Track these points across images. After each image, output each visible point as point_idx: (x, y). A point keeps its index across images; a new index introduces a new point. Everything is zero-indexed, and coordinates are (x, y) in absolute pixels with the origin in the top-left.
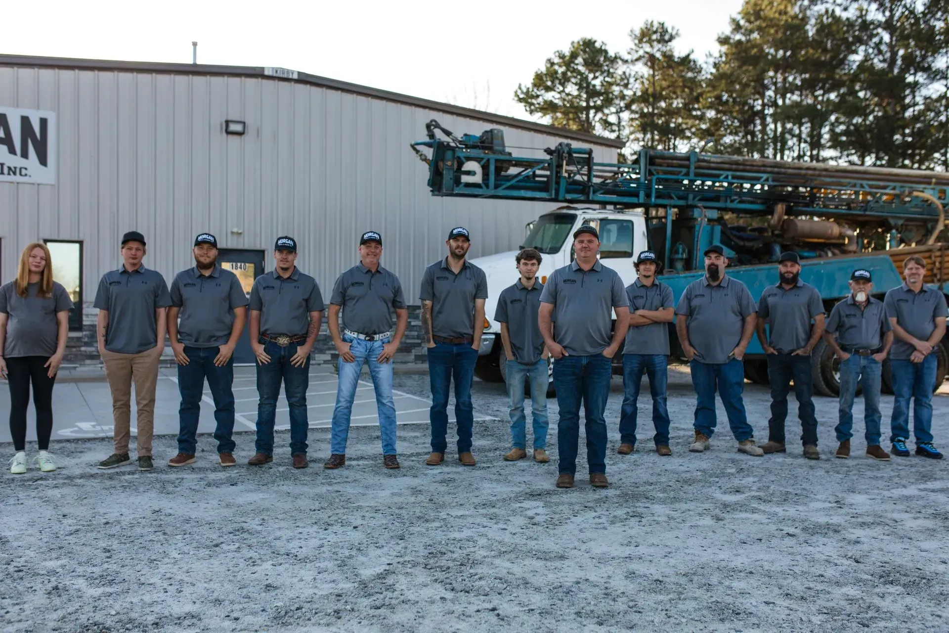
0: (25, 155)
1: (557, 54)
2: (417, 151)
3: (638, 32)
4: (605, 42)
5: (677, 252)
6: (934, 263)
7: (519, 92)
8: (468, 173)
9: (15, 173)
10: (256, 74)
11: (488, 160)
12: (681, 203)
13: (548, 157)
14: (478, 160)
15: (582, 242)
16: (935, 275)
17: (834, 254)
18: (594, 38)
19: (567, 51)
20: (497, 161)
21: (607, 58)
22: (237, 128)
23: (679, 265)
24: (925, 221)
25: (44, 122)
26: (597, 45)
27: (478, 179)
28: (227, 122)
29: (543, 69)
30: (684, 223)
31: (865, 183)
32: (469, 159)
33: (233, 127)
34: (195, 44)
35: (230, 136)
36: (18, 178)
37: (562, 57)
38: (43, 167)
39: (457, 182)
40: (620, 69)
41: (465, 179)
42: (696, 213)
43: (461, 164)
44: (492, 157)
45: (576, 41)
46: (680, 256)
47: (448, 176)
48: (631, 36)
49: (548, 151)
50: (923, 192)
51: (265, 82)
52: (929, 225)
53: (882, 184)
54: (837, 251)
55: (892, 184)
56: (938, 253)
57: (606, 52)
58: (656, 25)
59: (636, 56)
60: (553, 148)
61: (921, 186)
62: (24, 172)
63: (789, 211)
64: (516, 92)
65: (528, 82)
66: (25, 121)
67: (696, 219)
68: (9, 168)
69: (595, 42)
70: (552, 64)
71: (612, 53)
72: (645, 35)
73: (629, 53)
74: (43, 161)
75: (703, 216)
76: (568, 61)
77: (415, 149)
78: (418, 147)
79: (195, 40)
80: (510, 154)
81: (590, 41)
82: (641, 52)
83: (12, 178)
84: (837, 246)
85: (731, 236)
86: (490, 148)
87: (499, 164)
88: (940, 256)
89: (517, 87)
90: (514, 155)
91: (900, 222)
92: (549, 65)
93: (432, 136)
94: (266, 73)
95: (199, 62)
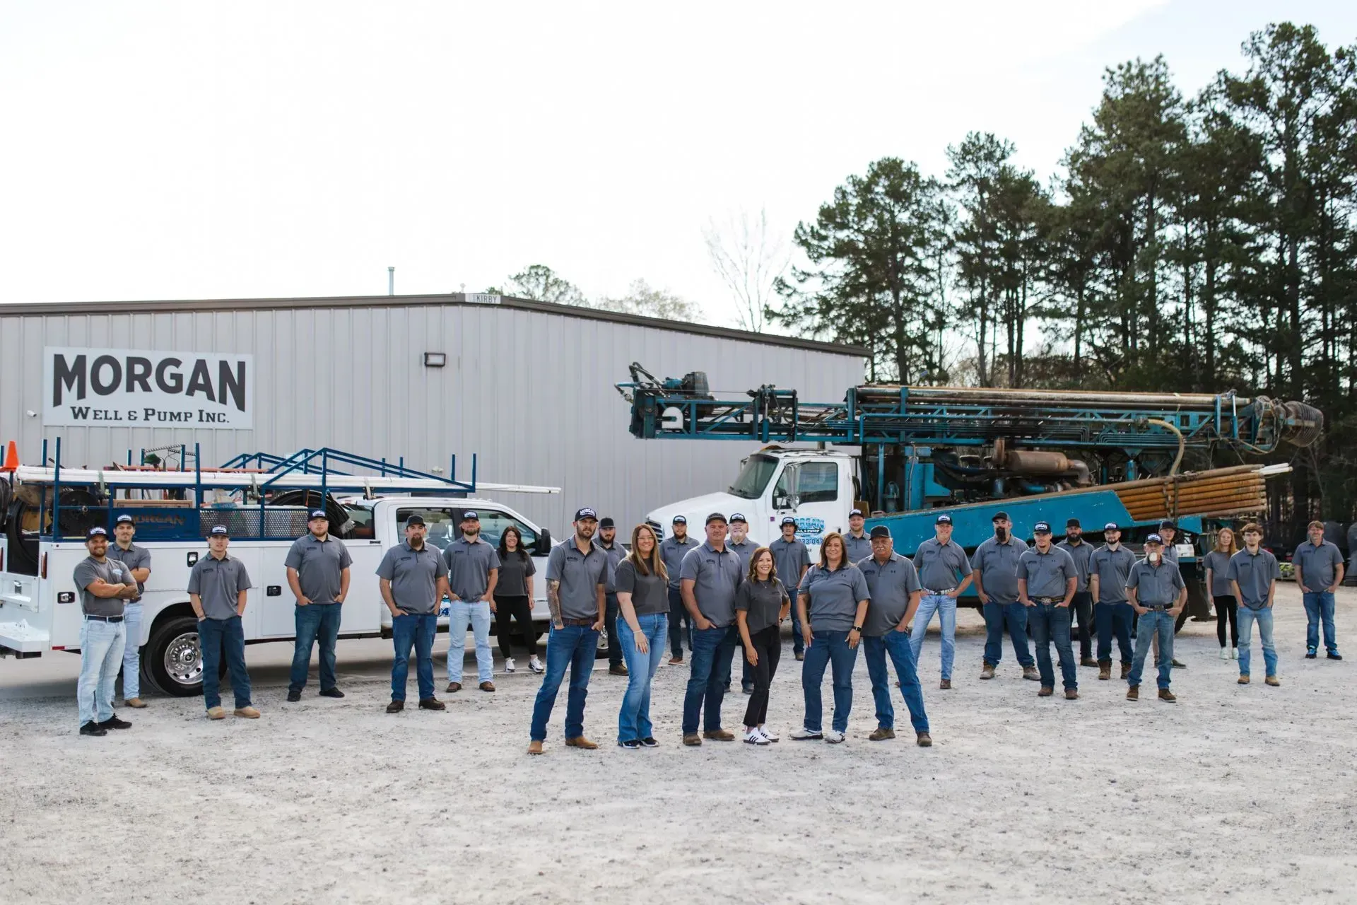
0: (223, 400)
1: (851, 180)
2: (622, 392)
3: (958, 150)
4: (914, 161)
5: (889, 493)
6: (1166, 497)
7: (800, 232)
8: (669, 419)
9: (213, 420)
10: (455, 301)
11: (689, 406)
12: (893, 440)
13: (751, 399)
14: (679, 405)
15: (714, 527)
16: (1168, 510)
17: (1065, 489)
18: (900, 157)
19: (864, 175)
20: (698, 405)
21: (917, 185)
22: (438, 360)
23: (891, 505)
24: (1167, 449)
25: (241, 366)
26: (905, 166)
27: (679, 424)
28: (427, 355)
29: (831, 202)
30: (896, 462)
31: (1095, 411)
32: (669, 405)
33: (433, 360)
34: (391, 270)
35: (429, 369)
36: (216, 425)
37: (857, 183)
38: (241, 412)
39: (659, 426)
40: (937, 197)
41: (666, 425)
42: (908, 451)
43: (661, 410)
44: (693, 401)
45: (876, 161)
46: (891, 496)
47: (648, 422)
48: (948, 154)
49: (751, 393)
50: (1162, 419)
51: (466, 309)
52: (1172, 454)
53: (1115, 412)
54: (1067, 485)
55: (1127, 412)
56: (1171, 486)
57: (917, 176)
58: (983, 138)
59: (955, 181)
60: (755, 390)
61: (1159, 413)
62: (222, 418)
63: (1011, 445)
64: (796, 232)
65: (812, 219)
66: (224, 366)
67: (907, 458)
68: (208, 415)
69: (902, 162)
70: (844, 194)
71: (924, 177)
72: (970, 152)
73: (948, 176)
74: (241, 405)
75: (916, 452)
76: (865, 188)
77: (619, 389)
78: (622, 388)
79: (391, 266)
80: (712, 398)
81: (894, 161)
82: (964, 175)
83: (211, 424)
84: (1071, 478)
85: (946, 471)
86: (692, 394)
87: (700, 409)
88: (1174, 489)
89: (796, 226)
90: (717, 400)
91: (1138, 452)
92: (839, 196)
93: (635, 378)
94: (467, 300)
95: (396, 293)
